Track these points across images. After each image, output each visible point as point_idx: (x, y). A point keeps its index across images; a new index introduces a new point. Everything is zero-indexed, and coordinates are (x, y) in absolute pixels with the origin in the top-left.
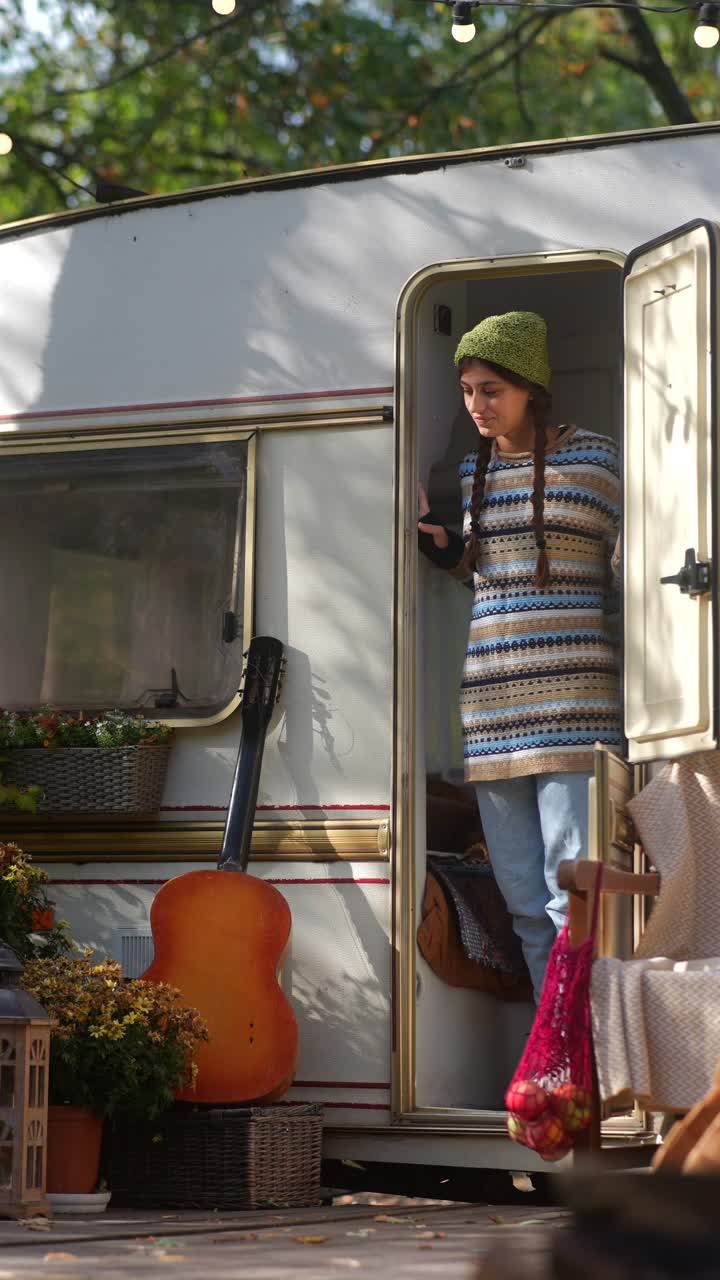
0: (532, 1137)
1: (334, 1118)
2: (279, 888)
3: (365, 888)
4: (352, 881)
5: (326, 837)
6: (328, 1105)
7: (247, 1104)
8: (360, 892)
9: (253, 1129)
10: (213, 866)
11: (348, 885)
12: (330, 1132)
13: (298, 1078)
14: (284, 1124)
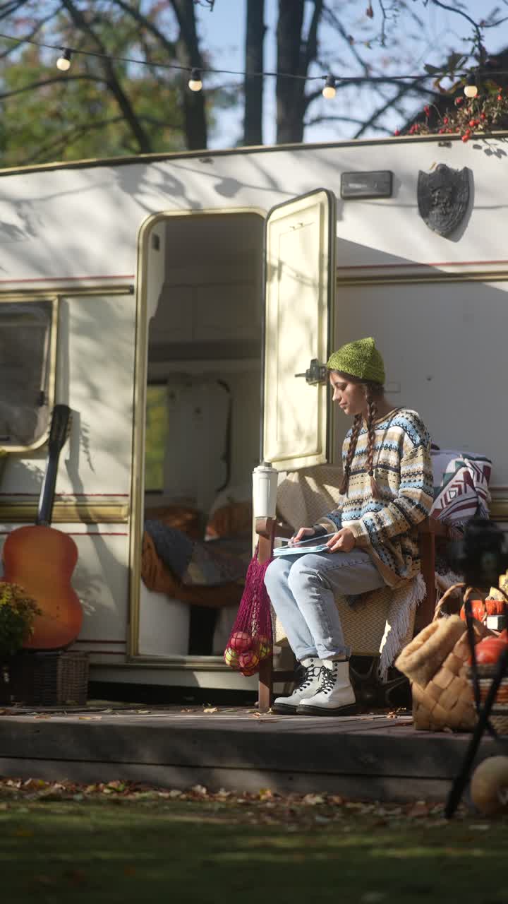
0: (243, 662)
1: (94, 659)
2: (73, 537)
3: (104, 537)
4: (98, 534)
5: (87, 510)
6: (92, 652)
7: (58, 649)
8: (102, 540)
9: (60, 663)
10: (33, 525)
11: (97, 536)
12: (93, 667)
13: (80, 638)
14: (73, 661)
